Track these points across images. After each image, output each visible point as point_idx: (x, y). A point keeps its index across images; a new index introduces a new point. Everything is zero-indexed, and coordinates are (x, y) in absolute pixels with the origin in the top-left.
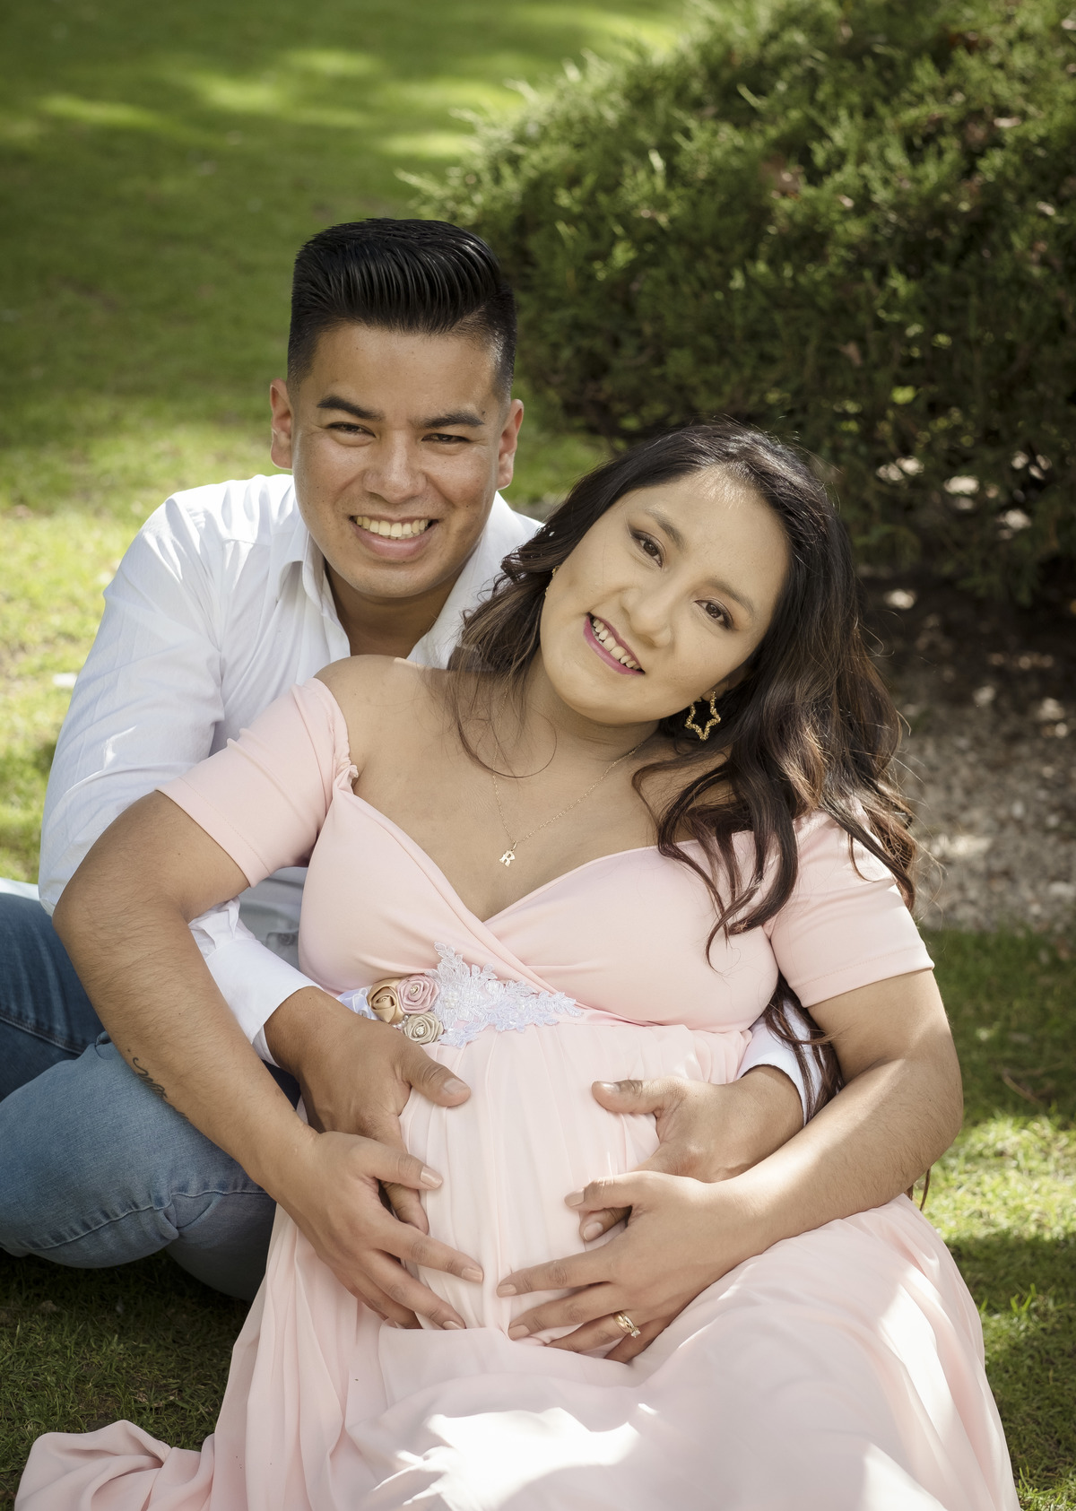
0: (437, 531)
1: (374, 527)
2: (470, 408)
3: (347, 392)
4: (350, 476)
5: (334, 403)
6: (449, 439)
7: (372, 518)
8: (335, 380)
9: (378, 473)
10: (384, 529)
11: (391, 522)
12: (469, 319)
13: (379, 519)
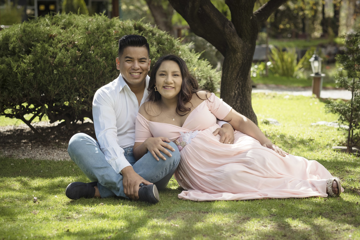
0: (142, 74)
1: (133, 74)
2: (145, 57)
3: (129, 55)
4: (130, 67)
5: (127, 57)
6: (143, 61)
7: (133, 73)
8: (127, 54)
9: (134, 66)
10: (135, 74)
11: (136, 73)
12: (144, 45)
13: (134, 73)
